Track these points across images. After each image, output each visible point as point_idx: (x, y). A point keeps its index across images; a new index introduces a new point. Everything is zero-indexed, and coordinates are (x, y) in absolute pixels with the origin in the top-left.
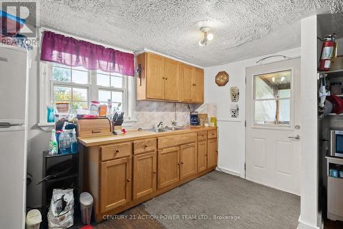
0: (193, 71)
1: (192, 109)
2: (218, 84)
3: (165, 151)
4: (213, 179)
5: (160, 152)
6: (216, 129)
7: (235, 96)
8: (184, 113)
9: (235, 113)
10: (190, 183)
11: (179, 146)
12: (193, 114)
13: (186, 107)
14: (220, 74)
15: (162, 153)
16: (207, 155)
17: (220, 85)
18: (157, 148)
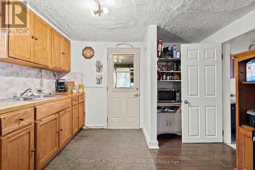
0: (62, 40)
1: (57, 77)
2: (85, 56)
3: (44, 121)
4: (86, 136)
5: (39, 123)
6: (83, 94)
7: (99, 68)
8: (50, 80)
9: (99, 81)
10: (67, 147)
11: (58, 112)
12: (59, 81)
13: (52, 74)
14: (87, 48)
15: (41, 124)
16: (78, 118)
17: (86, 58)
18: (35, 119)
